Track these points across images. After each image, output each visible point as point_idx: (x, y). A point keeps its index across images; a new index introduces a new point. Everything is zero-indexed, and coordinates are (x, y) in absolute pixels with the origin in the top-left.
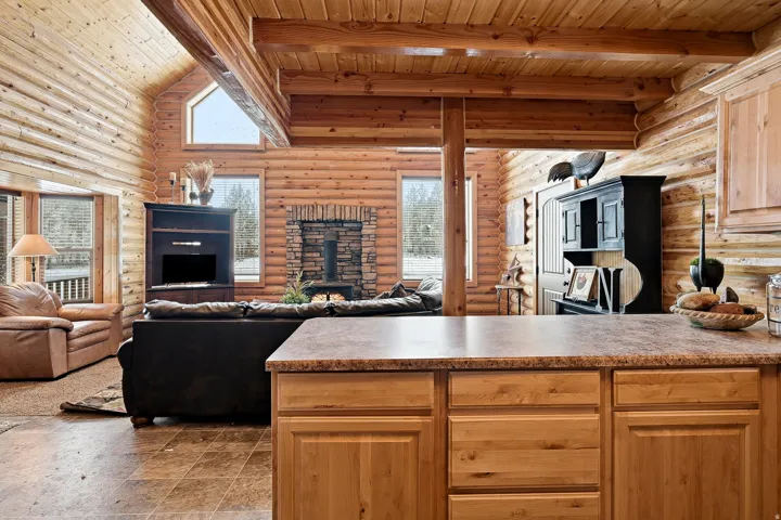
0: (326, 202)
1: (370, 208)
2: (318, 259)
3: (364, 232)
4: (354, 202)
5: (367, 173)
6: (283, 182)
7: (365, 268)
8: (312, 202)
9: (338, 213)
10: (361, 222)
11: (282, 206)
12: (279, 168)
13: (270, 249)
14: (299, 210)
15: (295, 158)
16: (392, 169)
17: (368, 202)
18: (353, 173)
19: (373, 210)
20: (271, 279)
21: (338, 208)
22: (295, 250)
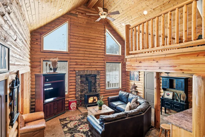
0: (87, 69)
2: (84, 86)
3: (97, 77)
4: (94, 69)
5: (97, 61)
6: (75, 63)
7: (98, 87)
8: (83, 69)
9: (91, 72)
10: (96, 75)
11: (74, 71)
12: (74, 59)
13: (71, 84)
14: (80, 72)
15: (79, 56)
16: (104, 60)
17: (98, 69)
18: (94, 61)
19: (99, 72)
20: (71, 93)
21: (91, 71)
22: (79, 84)
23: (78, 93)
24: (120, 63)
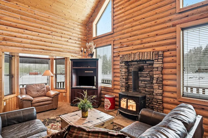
0: (136, 51)
1: (158, 52)
8: (130, 52)
11: (119, 56)
12: (118, 40)
13: (115, 74)
14: (124, 57)
15: (124, 33)
16: (174, 26)
19: (160, 53)
21: (141, 54)
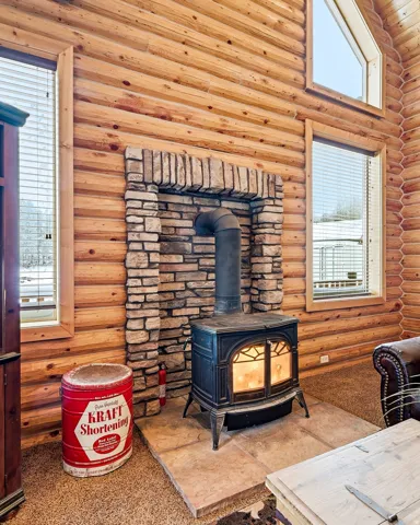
1: (275, 177)
3: (263, 217)
4: (250, 163)
6: (118, 93)
7: (270, 282)
8: (179, 148)
9: (228, 175)
10: (260, 199)
11: (114, 148)
13: (85, 246)
14: (157, 161)
15: (144, 48)
16: (300, 117)
17: (270, 166)
20: (88, 316)
21: (227, 168)
22: (148, 247)
23: (141, 314)
24: (372, 154)
